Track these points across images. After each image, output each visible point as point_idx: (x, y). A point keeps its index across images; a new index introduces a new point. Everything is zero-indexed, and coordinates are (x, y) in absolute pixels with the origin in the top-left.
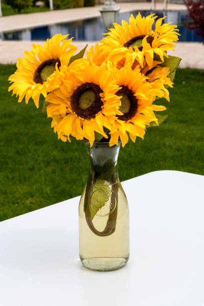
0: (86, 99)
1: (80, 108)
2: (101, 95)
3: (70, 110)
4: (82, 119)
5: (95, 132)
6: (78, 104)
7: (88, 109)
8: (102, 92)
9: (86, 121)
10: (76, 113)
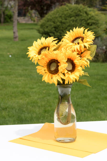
0: (53, 66)
1: (51, 70)
2: (59, 64)
3: (47, 71)
4: (52, 75)
5: (57, 80)
6: (50, 68)
7: (54, 70)
8: (59, 63)
9: (53, 75)
10: (49, 72)
